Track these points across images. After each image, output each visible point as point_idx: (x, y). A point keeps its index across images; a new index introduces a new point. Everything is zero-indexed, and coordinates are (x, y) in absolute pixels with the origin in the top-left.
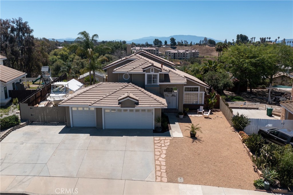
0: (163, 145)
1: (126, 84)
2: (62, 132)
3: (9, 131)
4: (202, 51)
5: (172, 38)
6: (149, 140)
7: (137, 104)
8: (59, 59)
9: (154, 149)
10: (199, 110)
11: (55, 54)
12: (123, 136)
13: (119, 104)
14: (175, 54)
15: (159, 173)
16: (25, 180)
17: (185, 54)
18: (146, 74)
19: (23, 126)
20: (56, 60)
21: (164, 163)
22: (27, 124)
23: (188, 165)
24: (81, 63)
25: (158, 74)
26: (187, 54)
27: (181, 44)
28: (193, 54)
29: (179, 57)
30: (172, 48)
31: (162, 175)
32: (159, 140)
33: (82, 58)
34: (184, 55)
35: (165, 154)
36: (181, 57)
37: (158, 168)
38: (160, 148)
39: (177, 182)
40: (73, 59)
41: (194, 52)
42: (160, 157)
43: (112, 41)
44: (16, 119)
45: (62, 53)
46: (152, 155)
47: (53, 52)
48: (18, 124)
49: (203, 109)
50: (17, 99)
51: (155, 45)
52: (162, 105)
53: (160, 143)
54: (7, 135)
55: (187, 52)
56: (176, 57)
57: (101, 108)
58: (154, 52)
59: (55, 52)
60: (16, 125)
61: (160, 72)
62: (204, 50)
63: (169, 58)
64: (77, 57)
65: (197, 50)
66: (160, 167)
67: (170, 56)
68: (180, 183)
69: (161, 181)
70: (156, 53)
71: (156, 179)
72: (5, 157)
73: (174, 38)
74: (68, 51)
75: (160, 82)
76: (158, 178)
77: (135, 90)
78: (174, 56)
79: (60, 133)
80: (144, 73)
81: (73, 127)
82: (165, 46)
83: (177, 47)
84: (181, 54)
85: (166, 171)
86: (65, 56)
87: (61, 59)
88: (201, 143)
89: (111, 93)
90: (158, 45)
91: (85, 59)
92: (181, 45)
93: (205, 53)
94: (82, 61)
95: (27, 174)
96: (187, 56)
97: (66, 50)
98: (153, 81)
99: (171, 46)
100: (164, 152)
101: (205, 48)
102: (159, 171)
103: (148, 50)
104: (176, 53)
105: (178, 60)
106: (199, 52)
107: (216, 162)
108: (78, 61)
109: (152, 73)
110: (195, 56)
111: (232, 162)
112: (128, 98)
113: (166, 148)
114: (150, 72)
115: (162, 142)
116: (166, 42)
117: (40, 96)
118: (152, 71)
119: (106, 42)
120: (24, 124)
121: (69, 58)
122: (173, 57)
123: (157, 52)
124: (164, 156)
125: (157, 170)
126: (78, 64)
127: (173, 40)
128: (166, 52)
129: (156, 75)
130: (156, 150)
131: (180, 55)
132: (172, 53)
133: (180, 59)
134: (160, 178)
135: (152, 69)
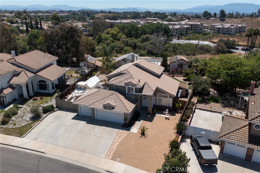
0: (121, 136)
1: (114, 92)
2: (74, 118)
3: (48, 114)
4: (253, 24)
5: (222, 10)
6: (116, 131)
7: (113, 108)
8: (110, 37)
9: (115, 138)
10: (165, 112)
11: (108, 33)
12: (104, 127)
13: (103, 107)
14: (219, 28)
15: (109, 153)
16: (46, 145)
17: (230, 29)
18: (127, 87)
19: (56, 111)
20: (107, 39)
21: (115, 148)
22: (59, 110)
23: (128, 152)
24: (126, 41)
25: (134, 87)
26: (232, 29)
27: (231, 16)
28: (239, 29)
29: (223, 32)
30: (220, 20)
31: (110, 155)
32: (121, 133)
33: (128, 37)
34: (228, 30)
35: (119, 143)
36: (225, 32)
37: (111, 150)
38: (119, 138)
39: (116, 161)
40: (121, 37)
41: (240, 27)
42: (115, 144)
43: (164, 13)
44: (52, 107)
45: (113, 32)
46: (111, 141)
47: (106, 31)
48: (54, 110)
49: (168, 111)
50: (59, 90)
51: (204, 17)
52: (127, 112)
53: (121, 135)
54: (46, 117)
55: (232, 27)
56: (220, 32)
57: (94, 109)
58: (198, 26)
59: (108, 31)
60: (52, 110)
61: (135, 87)
62: (255, 23)
63: (213, 32)
64: (124, 36)
65: (244, 24)
66: (112, 150)
67: (214, 30)
68: (117, 161)
69: (108, 158)
70: (200, 28)
71: (106, 156)
72: (42, 131)
73: (224, 10)
74: (118, 30)
75: (135, 92)
76: (107, 156)
77: (116, 97)
78: (219, 31)
79: (72, 119)
80: (125, 86)
81: (81, 115)
82: (213, 19)
83: (226, 19)
84: (226, 28)
85: (114, 153)
86: (115, 34)
87: (112, 37)
88: (145, 139)
89: (110, 95)
90: (207, 17)
91: (129, 38)
92: (231, 18)
93: (255, 26)
94: (127, 39)
95: (48, 142)
96: (231, 31)
97: (116, 29)
98: (131, 91)
99: (220, 18)
100: (120, 141)
101: (256, 21)
102: (110, 152)
103: (193, 24)
104: (221, 28)
105: (221, 35)
106: (246, 26)
107: (145, 153)
108: (124, 40)
109: (131, 87)
110: (242, 30)
111: (155, 154)
112: (108, 104)
113: (122, 139)
114: (129, 86)
115: (122, 134)
116: (215, 14)
117: (72, 89)
118: (130, 85)
119: (159, 13)
120: (57, 110)
121: (118, 36)
122: (217, 32)
123: (202, 27)
124: (118, 143)
125: (109, 151)
126: (123, 42)
127: (222, 12)
128: (212, 26)
129: (133, 88)
130: (116, 139)
131: (224, 30)
132: (216, 28)
133: (224, 34)
134: (108, 156)
135: (130, 84)
